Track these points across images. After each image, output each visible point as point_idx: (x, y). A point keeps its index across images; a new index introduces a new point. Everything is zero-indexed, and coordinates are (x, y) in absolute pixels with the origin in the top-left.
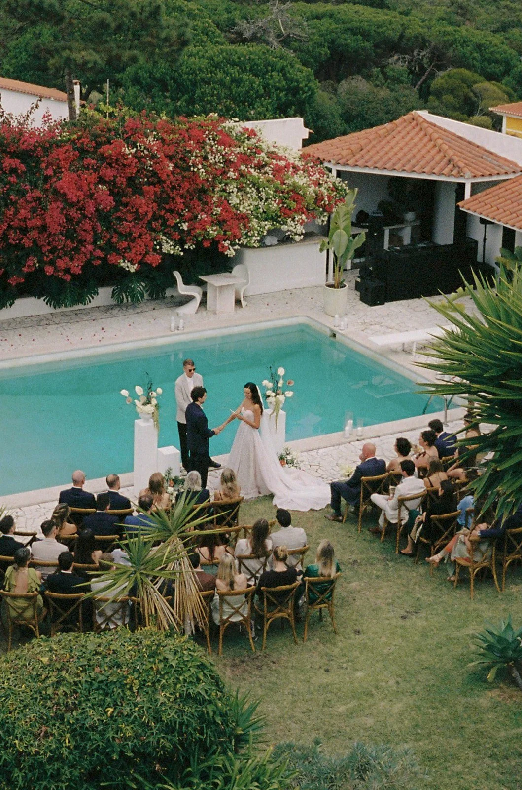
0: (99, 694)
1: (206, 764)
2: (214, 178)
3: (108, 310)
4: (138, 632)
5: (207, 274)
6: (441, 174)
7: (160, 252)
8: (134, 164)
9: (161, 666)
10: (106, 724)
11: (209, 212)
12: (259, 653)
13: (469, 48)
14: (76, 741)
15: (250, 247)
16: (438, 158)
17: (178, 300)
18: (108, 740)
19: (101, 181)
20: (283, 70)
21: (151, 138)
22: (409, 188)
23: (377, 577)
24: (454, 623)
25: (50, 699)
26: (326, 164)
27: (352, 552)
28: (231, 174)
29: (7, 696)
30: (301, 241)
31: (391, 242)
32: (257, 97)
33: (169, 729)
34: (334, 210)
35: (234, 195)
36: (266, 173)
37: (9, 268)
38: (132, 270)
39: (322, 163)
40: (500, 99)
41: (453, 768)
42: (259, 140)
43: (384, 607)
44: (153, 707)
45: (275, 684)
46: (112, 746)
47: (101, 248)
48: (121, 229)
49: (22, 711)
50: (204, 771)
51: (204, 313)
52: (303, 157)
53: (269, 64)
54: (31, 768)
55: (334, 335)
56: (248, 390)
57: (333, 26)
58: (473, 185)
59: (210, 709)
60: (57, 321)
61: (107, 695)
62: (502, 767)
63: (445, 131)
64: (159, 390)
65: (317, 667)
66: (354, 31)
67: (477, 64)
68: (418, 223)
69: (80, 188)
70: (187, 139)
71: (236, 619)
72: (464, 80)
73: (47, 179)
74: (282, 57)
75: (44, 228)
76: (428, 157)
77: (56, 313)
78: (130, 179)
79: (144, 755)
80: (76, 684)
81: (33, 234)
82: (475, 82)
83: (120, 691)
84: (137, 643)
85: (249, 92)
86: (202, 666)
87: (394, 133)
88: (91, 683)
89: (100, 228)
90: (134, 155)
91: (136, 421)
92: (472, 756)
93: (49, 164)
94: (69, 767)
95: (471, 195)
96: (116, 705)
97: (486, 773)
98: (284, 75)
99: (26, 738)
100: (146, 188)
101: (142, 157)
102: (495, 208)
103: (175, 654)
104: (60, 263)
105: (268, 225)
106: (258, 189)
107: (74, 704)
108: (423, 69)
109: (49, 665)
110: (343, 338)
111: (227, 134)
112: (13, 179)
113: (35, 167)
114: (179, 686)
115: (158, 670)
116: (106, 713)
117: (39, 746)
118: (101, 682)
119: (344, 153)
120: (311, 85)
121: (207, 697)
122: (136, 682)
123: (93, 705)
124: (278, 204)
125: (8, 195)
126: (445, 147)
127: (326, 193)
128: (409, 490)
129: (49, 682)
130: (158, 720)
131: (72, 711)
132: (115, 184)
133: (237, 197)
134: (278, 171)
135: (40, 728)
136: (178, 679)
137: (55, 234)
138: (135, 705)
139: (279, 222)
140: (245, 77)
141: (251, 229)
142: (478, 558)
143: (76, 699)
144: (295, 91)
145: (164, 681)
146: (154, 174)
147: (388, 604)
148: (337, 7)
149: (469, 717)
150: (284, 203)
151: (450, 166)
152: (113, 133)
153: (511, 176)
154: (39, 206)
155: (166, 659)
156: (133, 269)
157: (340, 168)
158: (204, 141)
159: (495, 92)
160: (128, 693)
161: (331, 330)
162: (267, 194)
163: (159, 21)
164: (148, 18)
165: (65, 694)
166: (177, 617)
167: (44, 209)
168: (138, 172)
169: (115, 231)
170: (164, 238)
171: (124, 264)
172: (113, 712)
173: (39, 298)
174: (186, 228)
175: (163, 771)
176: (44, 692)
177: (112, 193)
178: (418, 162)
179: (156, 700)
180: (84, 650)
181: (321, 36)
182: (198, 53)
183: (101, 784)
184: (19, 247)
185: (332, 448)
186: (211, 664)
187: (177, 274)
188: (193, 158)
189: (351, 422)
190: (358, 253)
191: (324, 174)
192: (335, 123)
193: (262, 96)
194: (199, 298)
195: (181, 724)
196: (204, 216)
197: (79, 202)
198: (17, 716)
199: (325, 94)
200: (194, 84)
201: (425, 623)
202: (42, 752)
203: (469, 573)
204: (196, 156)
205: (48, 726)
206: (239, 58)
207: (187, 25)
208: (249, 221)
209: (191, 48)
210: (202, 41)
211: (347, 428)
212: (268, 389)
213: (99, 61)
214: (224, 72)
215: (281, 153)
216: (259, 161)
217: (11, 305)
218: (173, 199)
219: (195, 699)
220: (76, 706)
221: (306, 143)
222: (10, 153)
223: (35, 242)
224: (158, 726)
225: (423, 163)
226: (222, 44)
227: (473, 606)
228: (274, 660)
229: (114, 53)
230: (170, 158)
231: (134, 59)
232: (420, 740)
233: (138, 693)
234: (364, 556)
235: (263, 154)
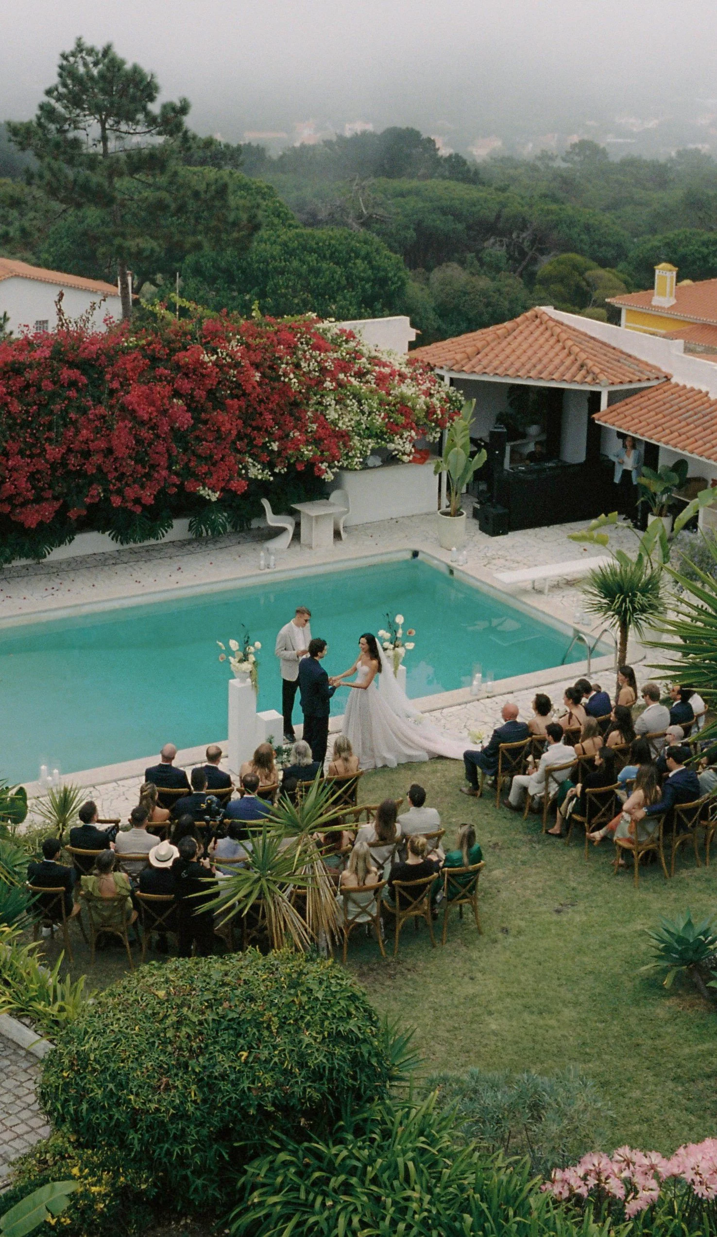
0: (229, 1035)
1: (361, 1116)
2: (308, 389)
3: (184, 545)
4: (272, 954)
5: (300, 501)
6: (572, 381)
7: (246, 477)
8: (214, 374)
9: (304, 999)
10: (239, 1071)
11: (303, 429)
12: (390, 959)
13: (576, 229)
14: (204, 1093)
15: (351, 470)
16: (568, 362)
17: (266, 532)
18: (243, 1091)
19: (177, 394)
20: (367, 257)
21: (234, 343)
22: (532, 397)
23: (524, 863)
24: (619, 917)
25: (171, 1042)
26: (438, 371)
27: (492, 833)
28: (328, 384)
29: (118, 1041)
30: (410, 462)
31: (512, 460)
32: (338, 290)
33: (317, 1075)
34: (448, 425)
35: (331, 409)
36: (367, 382)
37: (68, 498)
38: (214, 499)
39: (432, 369)
40: (617, 289)
41: (630, 1095)
42: (359, 343)
43: (534, 899)
44: (296, 1049)
45: (412, 996)
46: (248, 1098)
47: (177, 474)
48: (200, 451)
49: (137, 1059)
50: (357, 1125)
51: (298, 548)
52: (410, 363)
53: (352, 250)
54: (150, 1127)
55: (451, 572)
56: (364, 640)
57: (421, 205)
58: (610, 393)
59: (365, 1049)
60: (125, 560)
61: (239, 1035)
62: (687, 1091)
63: (574, 330)
64: (258, 644)
65: (460, 974)
66: (444, 211)
67: (586, 248)
68: (543, 437)
69: (152, 403)
70: (276, 342)
71: (364, 919)
72: (575, 267)
73: (112, 392)
74: (366, 242)
75: (110, 451)
76: (557, 361)
77: (123, 551)
78: (211, 393)
79: (285, 1108)
80: (201, 1023)
81: (97, 459)
82: (587, 269)
83: (255, 1030)
84: (271, 970)
85: (329, 283)
86: (353, 998)
87: (515, 333)
88: (219, 1022)
89: (177, 450)
90: (215, 364)
91: (231, 681)
92: (651, 1079)
93: (115, 376)
94: (196, 1126)
95: (609, 405)
96: (250, 1047)
97: (670, 1099)
98: (370, 262)
99: (143, 1092)
100: (229, 401)
101: (224, 365)
102: (636, 421)
103: (320, 983)
104: (130, 493)
105: (371, 443)
106: (359, 401)
107: (200, 1047)
108: (523, 253)
109: (167, 1000)
110: (461, 574)
111: (321, 336)
112: (72, 393)
113: (99, 379)
114: (326, 1023)
115: (300, 1003)
116: (239, 1058)
117: (159, 1101)
118: (232, 1020)
119: (458, 357)
120: (401, 274)
121: (361, 1036)
122: (275, 1019)
123: (223, 1048)
124: (383, 419)
125: (67, 413)
126: (576, 349)
127: (438, 404)
128: (558, 759)
129: (168, 1022)
130: (302, 1065)
131: (198, 1056)
132: (193, 397)
133: (335, 410)
134: (381, 380)
135: (159, 1079)
136: (326, 1014)
137: (122, 458)
138: (275, 1047)
139: (384, 440)
140: (324, 265)
141: (352, 448)
142: (644, 838)
143: (202, 1041)
144: (383, 282)
145: (309, 1017)
146: (239, 386)
147: (539, 896)
148: (424, 183)
149: (645, 1032)
150: (390, 418)
151: (583, 372)
152: (189, 337)
153: (654, 383)
154: (104, 425)
155: (310, 990)
156: (214, 497)
157: (455, 375)
158: (296, 347)
159: (610, 280)
160: (266, 1033)
161: (449, 566)
162: (370, 406)
163: (226, 201)
164: (213, 198)
165: (188, 1036)
166: (309, 930)
167: (110, 429)
168: (219, 383)
169: (194, 453)
170: (250, 460)
171: (204, 492)
172: (247, 1057)
173: (103, 532)
174: (276, 449)
175: (310, 1125)
176: (162, 1035)
177: (189, 409)
178: (545, 367)
179: (300, 1042)
180: (208, 980)
181: (406, 216)
182: (269, 239)
183: (236, 1144)
184: (80, 474)
185: (459, 707)
186: (364, 994)
187: (266, 503)
188: (283, 366)
189: (479, 675)
190: (479, 475)
191: (435, 382)
192: (428, 319)
193: (344, 288)
194: (291, 529)
195: (331, 1069)
196: (297, 434)
197: (151, 419)
198: (131, 1065)
199: (416, 285)
200: (266, 274)
201: (584, 918)
202: (163, 1109)
203: (633, 856)
204: (287, 364)
205: (170, 1077)
206: (317, 244)
207: (258, 206)
208: (350, 439)
209: (263, 233)
210: (273, 224)
211: (475, 683)
212: (385, 640)
213: (157, 249)
214: (300, 260)
215: (384, 358)
216: (359, 369)
217: (70, 541)
218: (261, 414)
219: (345, 1038)
220: (202, 1051)
221: (412, 346)
222: (68, 362)
223: (99, 469)
224: (304, 1072)
225: (551, 368)
226: (297, 227)
227: (639, 895)
228: (410, 967)
229: (176, 239)
230: (257, 366)
231: (198, 246)
232: (589, 1061)
233: (277, 1033)
234: (505, 837)
235: (364, 360)
